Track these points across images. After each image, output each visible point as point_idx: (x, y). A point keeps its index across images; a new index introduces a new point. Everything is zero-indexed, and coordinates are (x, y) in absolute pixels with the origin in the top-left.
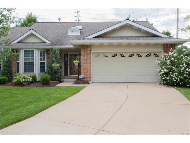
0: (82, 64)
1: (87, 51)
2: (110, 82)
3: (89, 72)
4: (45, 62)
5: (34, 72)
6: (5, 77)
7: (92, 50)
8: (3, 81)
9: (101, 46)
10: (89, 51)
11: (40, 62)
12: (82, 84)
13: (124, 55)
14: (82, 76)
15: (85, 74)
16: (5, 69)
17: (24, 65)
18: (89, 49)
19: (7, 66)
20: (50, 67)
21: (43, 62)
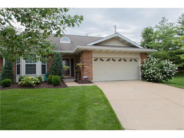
0: (85, 66)
1: (89, 56)
2: (106, 81)
3: (90, 73)
4: (45, 65)
5: (36, 74)
6: (10, 80)
7: (92, 55)
8: (8, 84)
9: (100, 52)
10: (90, 56)
11: (42, 65)
12: (87, 83)
13: (115, 59)
14: (85, 76)
15: (88, 75)
16: (6, 71)
17: (26, 67)
18: (90, 54)
19: (9, 68)
20: (54, 69)
21: (44, 65)
